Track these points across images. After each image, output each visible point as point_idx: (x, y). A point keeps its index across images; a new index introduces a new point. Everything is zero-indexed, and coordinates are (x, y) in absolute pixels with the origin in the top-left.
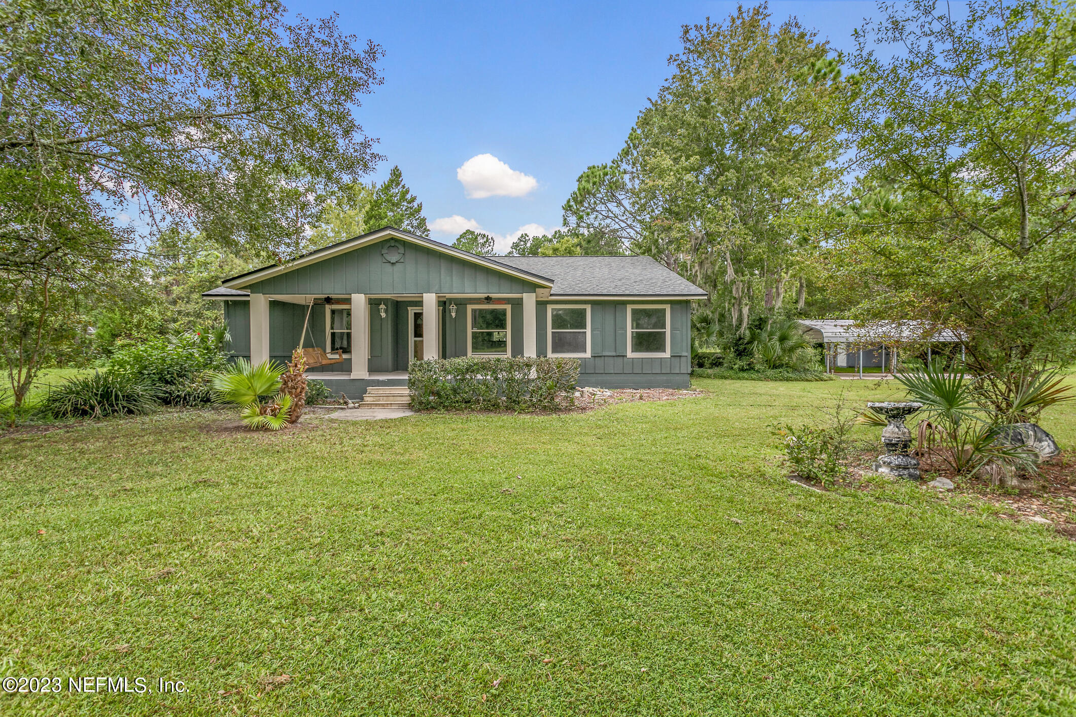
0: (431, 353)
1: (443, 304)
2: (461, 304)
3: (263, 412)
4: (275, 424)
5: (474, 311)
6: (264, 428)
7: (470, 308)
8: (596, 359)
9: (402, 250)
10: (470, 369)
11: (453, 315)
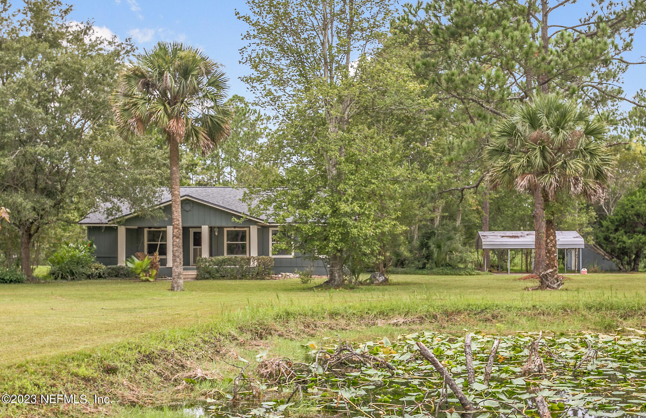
0: (205, 254)
1: (211, 229)
2: (221, 229)
3: (146, 276)
4: (151, 280)
5: (228, 231)
6: (147, 280)
7: (225, 230)
8: (298, 259)
9: (192, 205)
10: (224, 262)
11: (216, 234)
